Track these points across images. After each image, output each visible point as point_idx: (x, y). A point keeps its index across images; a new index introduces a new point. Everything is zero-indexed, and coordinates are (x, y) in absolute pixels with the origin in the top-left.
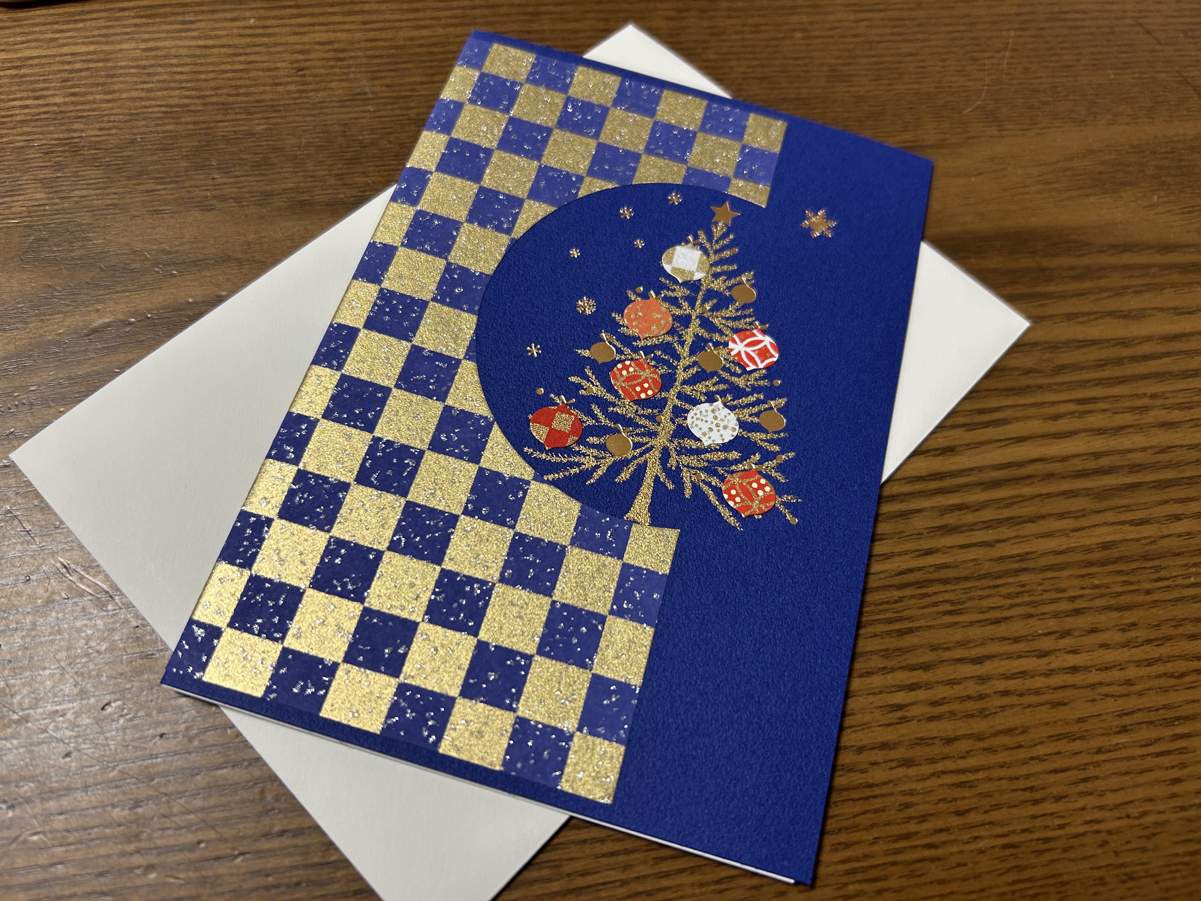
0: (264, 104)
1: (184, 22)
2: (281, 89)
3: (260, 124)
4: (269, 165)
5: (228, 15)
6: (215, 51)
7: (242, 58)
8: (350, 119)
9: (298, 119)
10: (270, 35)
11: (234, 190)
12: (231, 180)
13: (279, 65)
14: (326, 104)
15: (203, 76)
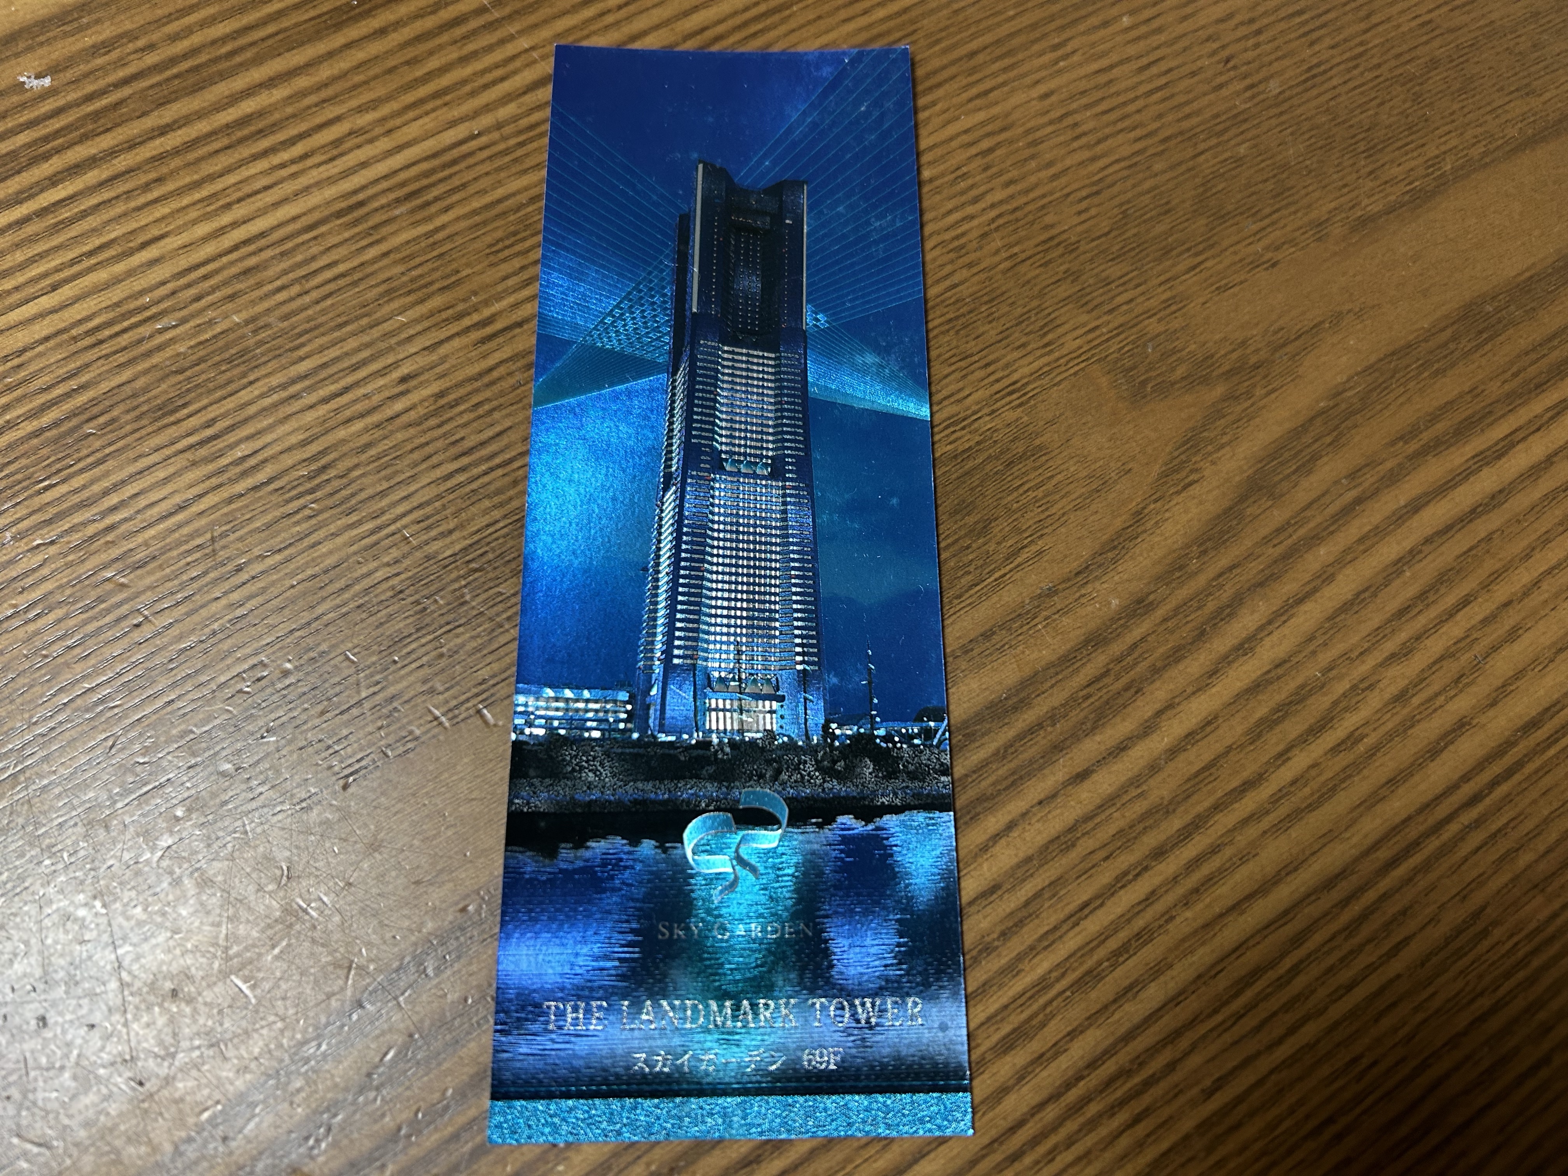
0: (1224, 117)
1: (1055, 47)
2: (1224, 92)
3: (1239, 144)
4: (1289, 189)
5: (1094, 21)
6: (1116, 72)
7: (1154, 70)
8: (1327, 102)
9: (1274, 122)
10: (1159, 30)
11: (1278, 233)
12: (1267, 221)
13: (1199, 64)
14: (1288, 94)
15: (1131, 108)
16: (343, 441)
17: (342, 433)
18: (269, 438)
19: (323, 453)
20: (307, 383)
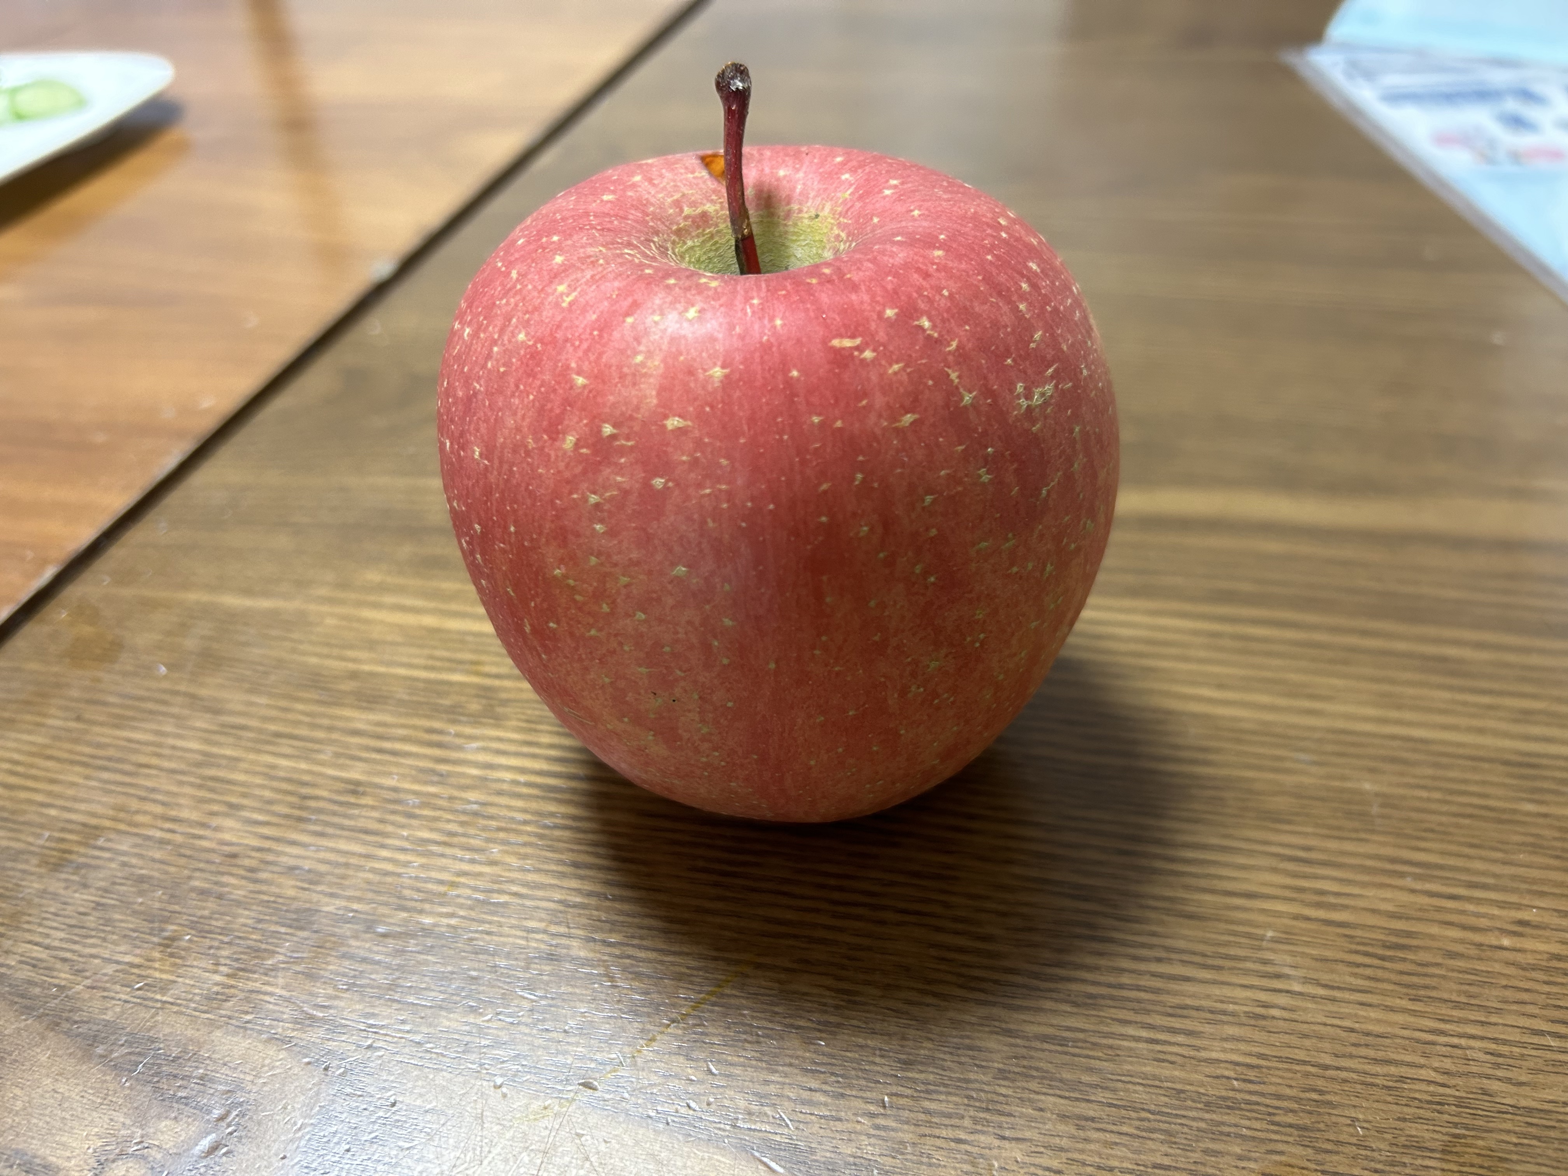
16: (1432, 937)
17: (1435, 930)
18: (1356, 891)
19: (1409, 934)
20: (1417, 870)
